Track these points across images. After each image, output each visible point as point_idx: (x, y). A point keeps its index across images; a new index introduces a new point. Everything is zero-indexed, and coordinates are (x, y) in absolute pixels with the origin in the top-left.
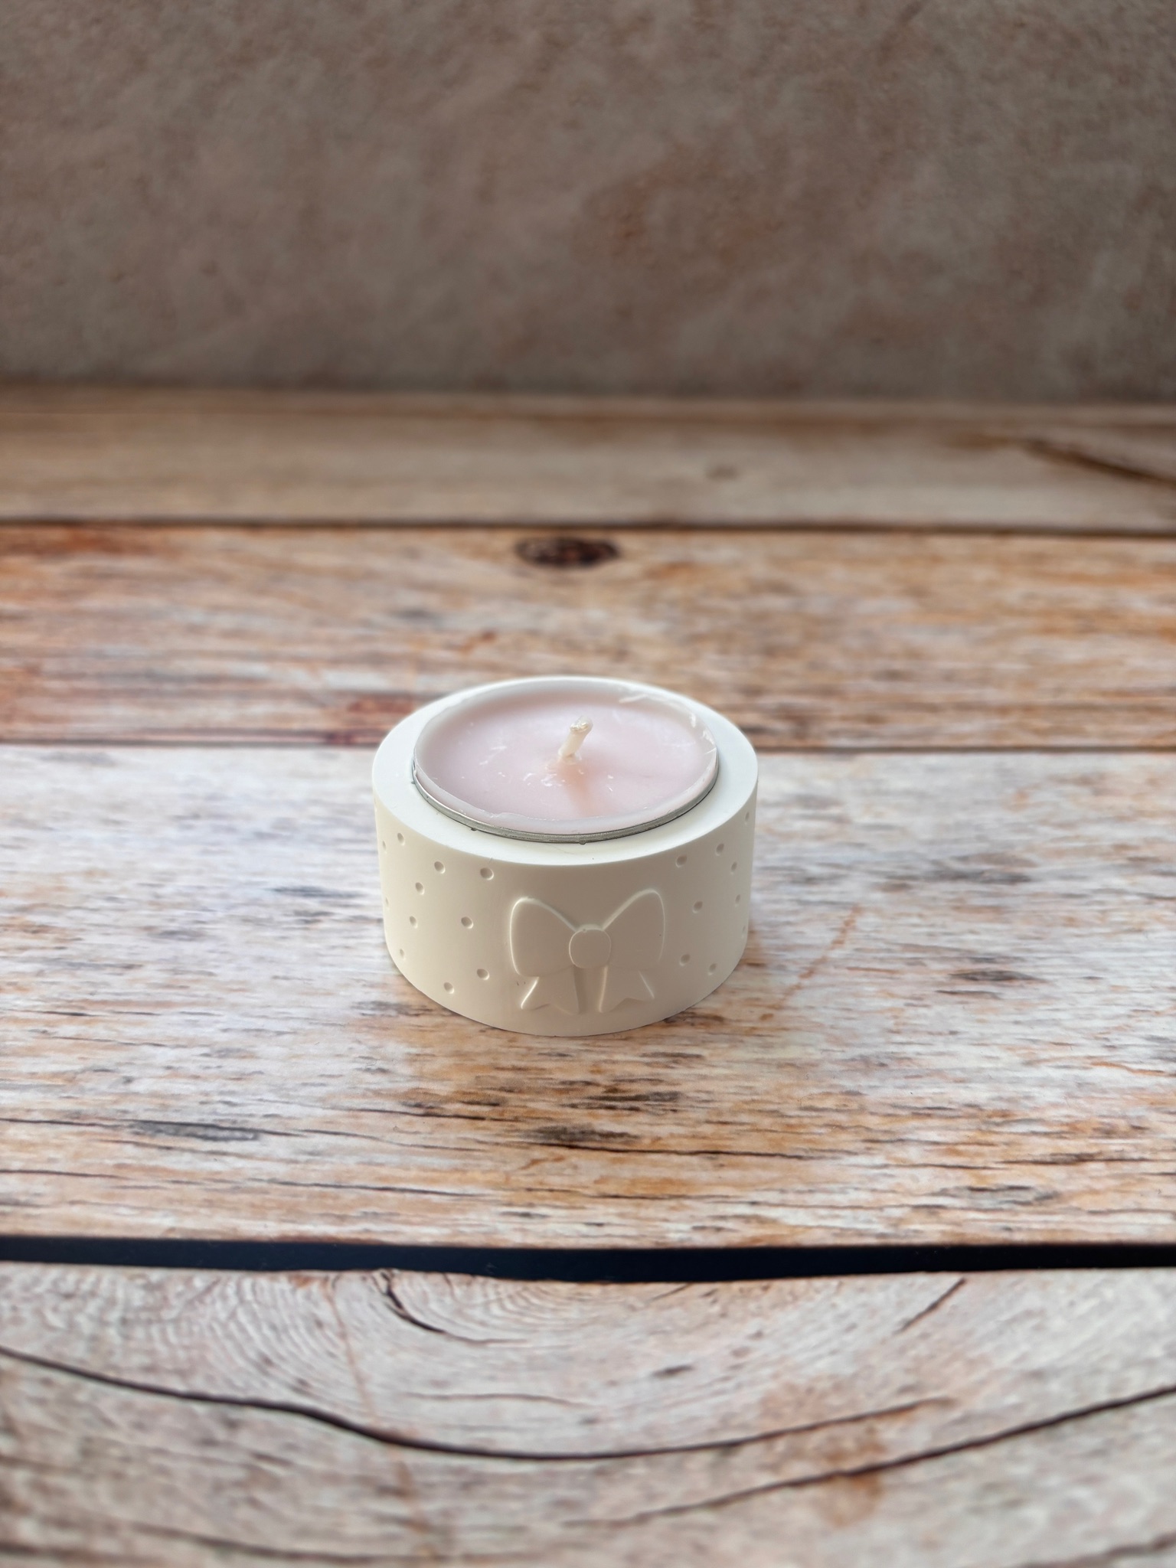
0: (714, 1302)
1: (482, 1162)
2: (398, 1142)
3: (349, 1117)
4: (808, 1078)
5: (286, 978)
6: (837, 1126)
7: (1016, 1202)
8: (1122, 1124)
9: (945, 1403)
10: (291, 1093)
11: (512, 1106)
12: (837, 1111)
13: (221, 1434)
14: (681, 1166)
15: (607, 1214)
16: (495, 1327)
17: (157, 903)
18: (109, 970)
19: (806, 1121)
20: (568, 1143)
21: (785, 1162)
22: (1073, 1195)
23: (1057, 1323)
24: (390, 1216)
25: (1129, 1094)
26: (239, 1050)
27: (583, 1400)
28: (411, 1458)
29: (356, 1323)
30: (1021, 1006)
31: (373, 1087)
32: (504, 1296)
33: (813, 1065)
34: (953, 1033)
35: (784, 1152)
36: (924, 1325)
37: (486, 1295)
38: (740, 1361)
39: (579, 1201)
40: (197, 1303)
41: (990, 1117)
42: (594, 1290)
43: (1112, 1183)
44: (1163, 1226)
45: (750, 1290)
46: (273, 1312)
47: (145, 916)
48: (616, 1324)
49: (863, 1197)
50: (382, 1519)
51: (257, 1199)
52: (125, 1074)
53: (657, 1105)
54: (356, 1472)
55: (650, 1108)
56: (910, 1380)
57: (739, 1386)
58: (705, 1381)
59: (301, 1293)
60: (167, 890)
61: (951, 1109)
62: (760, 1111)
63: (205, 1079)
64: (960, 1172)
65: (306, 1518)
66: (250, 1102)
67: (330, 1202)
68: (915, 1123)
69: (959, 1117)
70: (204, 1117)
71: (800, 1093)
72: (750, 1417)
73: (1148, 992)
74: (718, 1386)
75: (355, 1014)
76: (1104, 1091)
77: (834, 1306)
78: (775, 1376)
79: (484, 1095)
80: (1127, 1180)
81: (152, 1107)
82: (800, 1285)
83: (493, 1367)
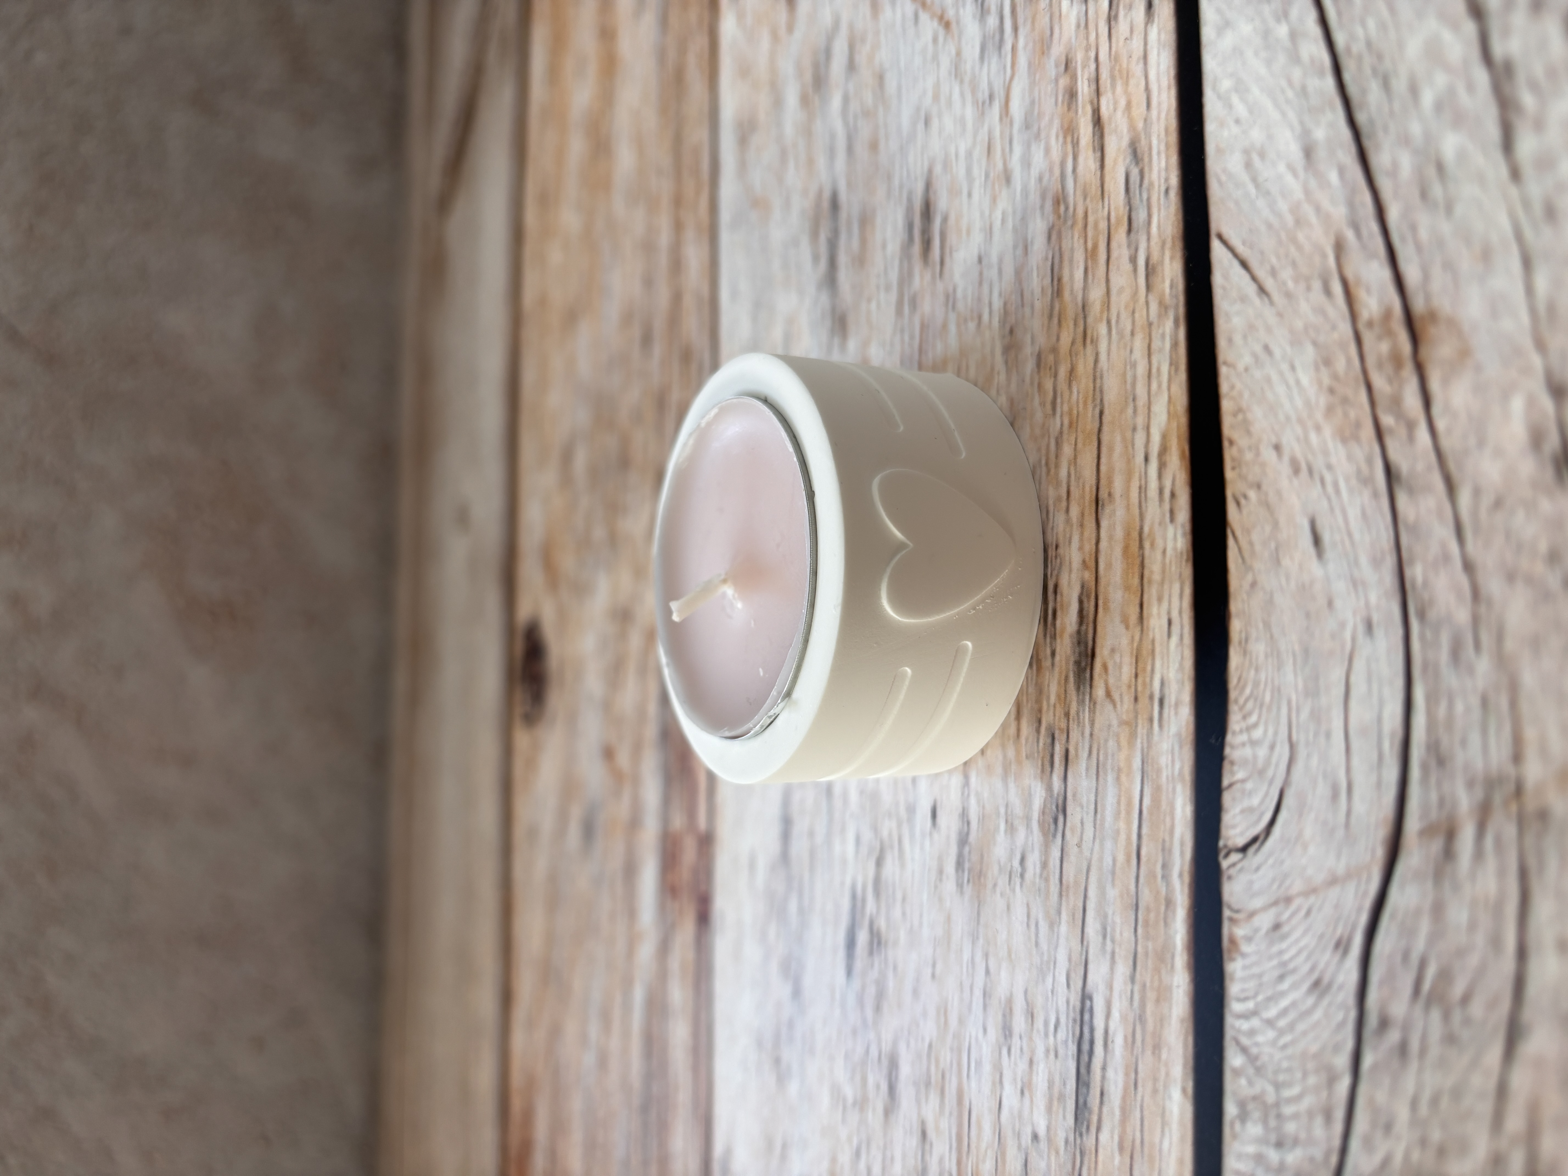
0: (1245, 497)
1: (1110, 751)
2: (1092, 842)
3: (1067, 896)
4: (1025, 409)
5: (934, 966)
6: (1071, 375)
7: (1141, 185)
8: (1064, 82)
9: (1339, 248)
10: (1045, 958)
11: (1054, 719)
12: (1056, 376)
13: (1394, 1036)
14: (1111, 538)
15: (1159, 614)
16: (1276, 733)
17: (862, 1104)
18: (927, 1157)
19: (1066, 408)
20: (1090, 659)
21: (1106, 428)
22: (1132, 127)
23: (1257, 135)
24: (1166, 850)
25: (1035, 77)
26: (1004, 1016)
27: (1348, 635)
28: (1413, 824)
29: (1275, 886)
30: (954, 191)
31: (1038, 871)
32: (1243, 725)
33: (1011, 401)
34: (980, 260)
35: (1096, 430)
36: (1263, 274)
37: (1243, 744)
38: (1303, 466)
39: (1147, 645)
40: (1259, 1063)
41: (1059, 217)
42: (1236, 626)
43: (1119, 89)
44: (1159, 34)
45: (1233, 459)
46: (1265, 979)
47: (875, 1117)
48: (1270, 602)
49: (1139, 344)
50: (1479, 854)
51: (1151, 995)
52: (1030, 1141)
53: (1051, 566)
54: (1429, 885)
55: (1055, 573)
56: (1317, 285)
57: (1329, 467)
58: (1325, 503)
59: (1245, 948)
60: (849, 1092)
61: (1053, 258)
62: (1057, 457)
63: (1033, 1052)
64: (1114, 245)
65: (1480, 939)
66: (1055, 1004)
67: (1152, 916)
68: (1067, 294)
69: (1060, 248)
70: (1070, 1053)
71: (1039, 416)
72: (1359, 454)
73: (938, 65)
74: (1330, 489)
75: (968, 890)
76: (1033, 102)
77: (1246, 370)
78: (1318, 428)
79: (1044, 749)
80: (1116, 73)
81: (1061, 1111)
82: (1226, 405)
83: (1316, 734)
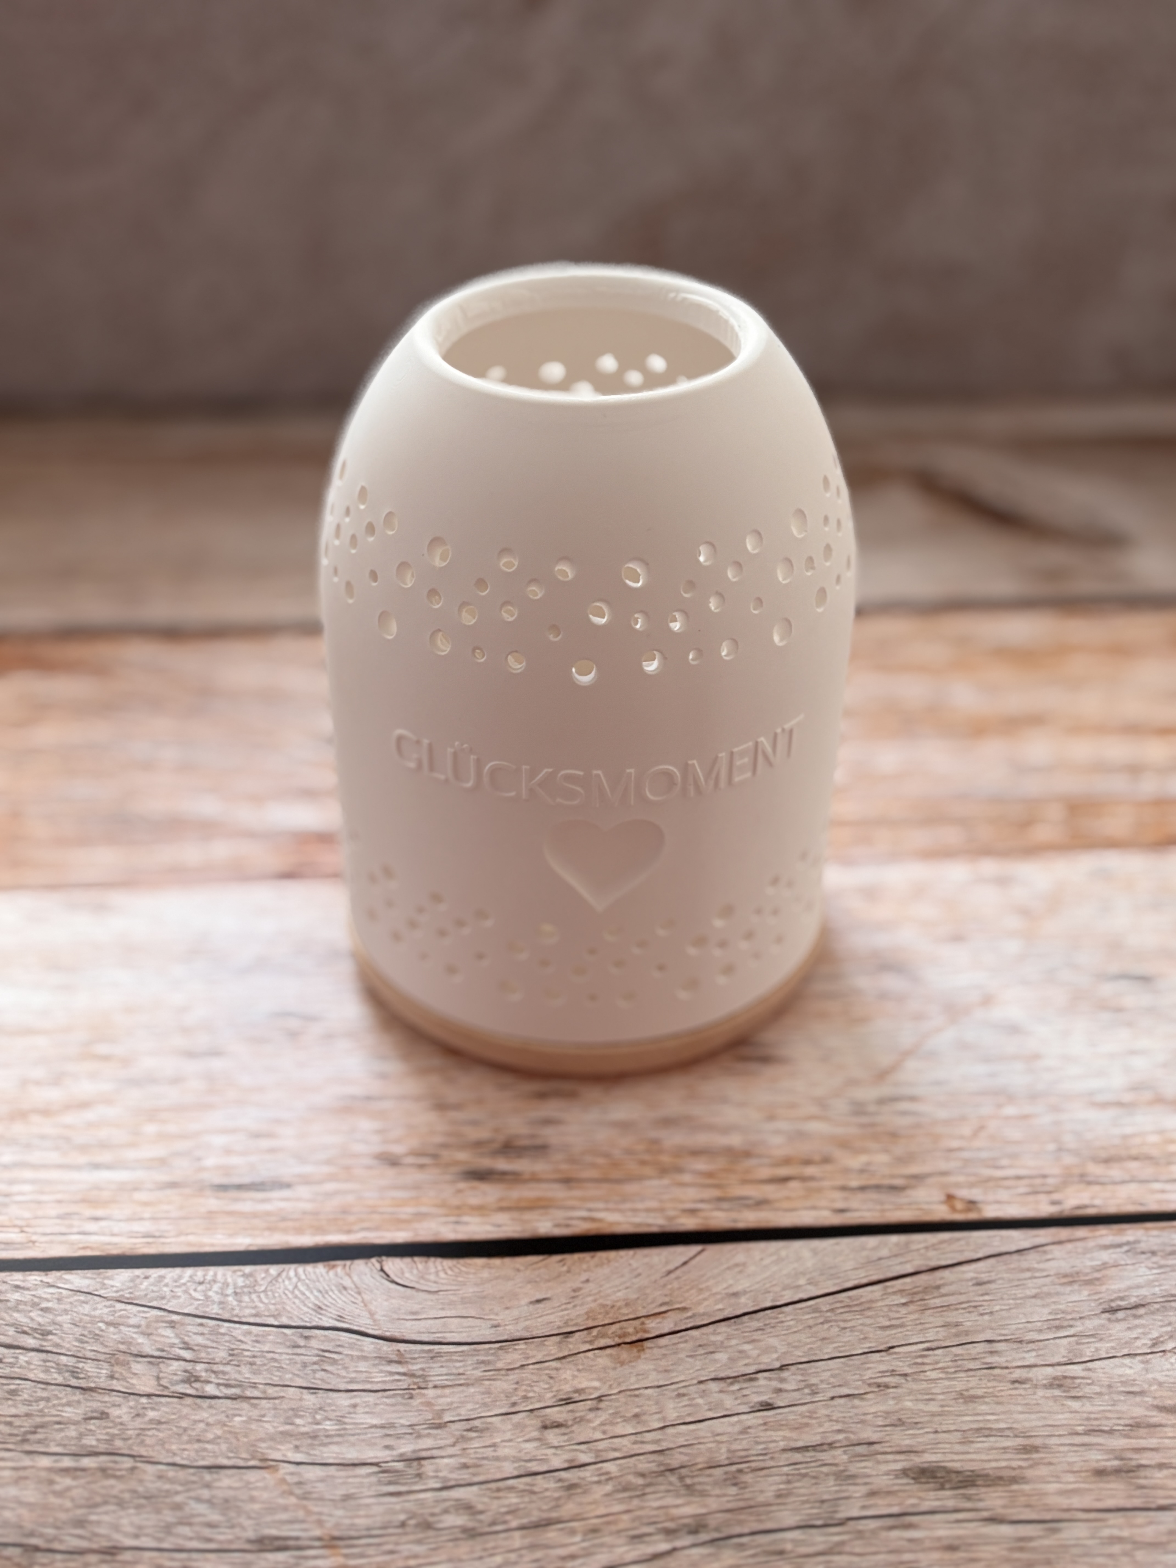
0: (564, 1265)
1: (428, 1193)
2: (377, 1184)
7: (742, 1206)
8: (817, 1157)
9: (683, 1310)
10: (306, 1159)
11: (444, 1157)
12: (644, 1152)
13: (302, 1342)
14: (548, 1189)
15: (504, 1219)
16: (442, 1284)
17: (184, 1030)
18: (163, 1084)
20: (479, 1178)
21: (609, 1184)
22: (777, 1200)
24: (377, 1228)
25: (828, 1138)
26: (268, 1133)
27: (492, 1317)
28: (402, 1347)
29: (365, 1286)
31: (355, 1151)
32: (446, 1267)
34: (724, 1099)
35: (609, 1179)
36: (678, 1273)
37: (436, 1268)
38: (577, 1294)
39: (488, 1212)
40: (274, 1282)
41: (737, 1154)
42: (497, 1262)
43: (802, 1192)
45: (583, 1258)
46: (317, 1284)
48: (509, 1279)
49: (653, 1204)
50: (391, 1373)
51: (297, 1224)
52: (196, 1155)
53: (535, 1152)
54: (375, 1355)
55: (530, 1155)
56: (667, 1299)
57: (575, 1306)
58: (557, 1305)
59: (331, 1273)
61: (714, 1150)
63: (250, 1154)
64: (714, 1189)
65: (352, 1374)
66: (280, 1166)
67: (341, 1222)
68: (691, 1159)
69: (719, 1155)
70: (255, 1178)
72: (579, 1320)
74: (564, 1307)
75: (340, 1104)
76: (810, 1136)
77: (630, 1265)
78: (595, 1301)
79: (427, 1151)
80: (811, 1191)
82: (612, 1254)
83: (442, 1303)
